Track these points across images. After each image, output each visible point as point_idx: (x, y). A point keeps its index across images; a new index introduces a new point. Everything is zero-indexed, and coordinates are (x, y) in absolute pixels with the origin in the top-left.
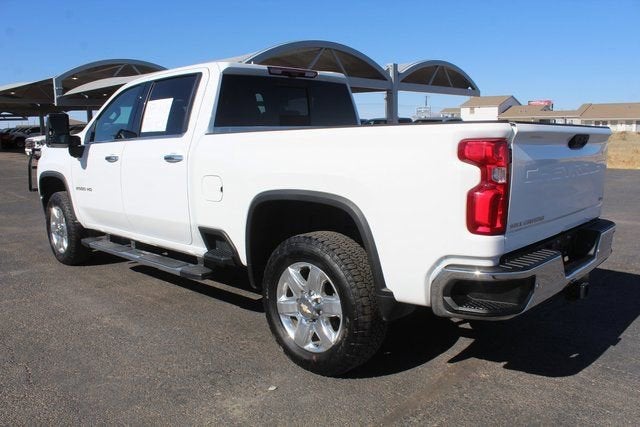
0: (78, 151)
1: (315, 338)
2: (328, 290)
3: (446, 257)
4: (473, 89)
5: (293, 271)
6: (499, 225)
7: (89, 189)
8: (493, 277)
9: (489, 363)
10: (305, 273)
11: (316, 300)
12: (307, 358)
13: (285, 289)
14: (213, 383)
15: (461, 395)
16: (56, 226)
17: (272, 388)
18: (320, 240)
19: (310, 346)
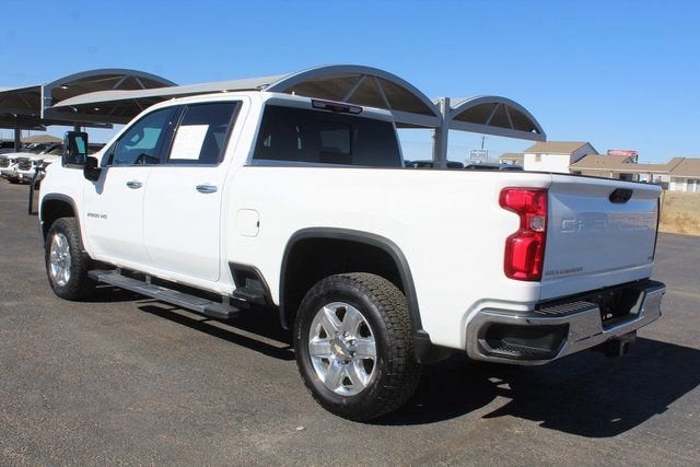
0: (94, 173)
1: (346, 382)
2: (363, 332)
3: (484, 300)
4: (538, 132)
5: (328, 312)
6: (535, 272)
7: (104, 217)
8: (528, 321)
9: (525, 421)
10: (340, 314)
11: (351, 341)
12: (337, 402)
13: (318, 329)
14: (239, 420)
15: (493, 447)
16: (58, 255)
17: (301, 428)
18: (359, 280)
19: (341, 390)
